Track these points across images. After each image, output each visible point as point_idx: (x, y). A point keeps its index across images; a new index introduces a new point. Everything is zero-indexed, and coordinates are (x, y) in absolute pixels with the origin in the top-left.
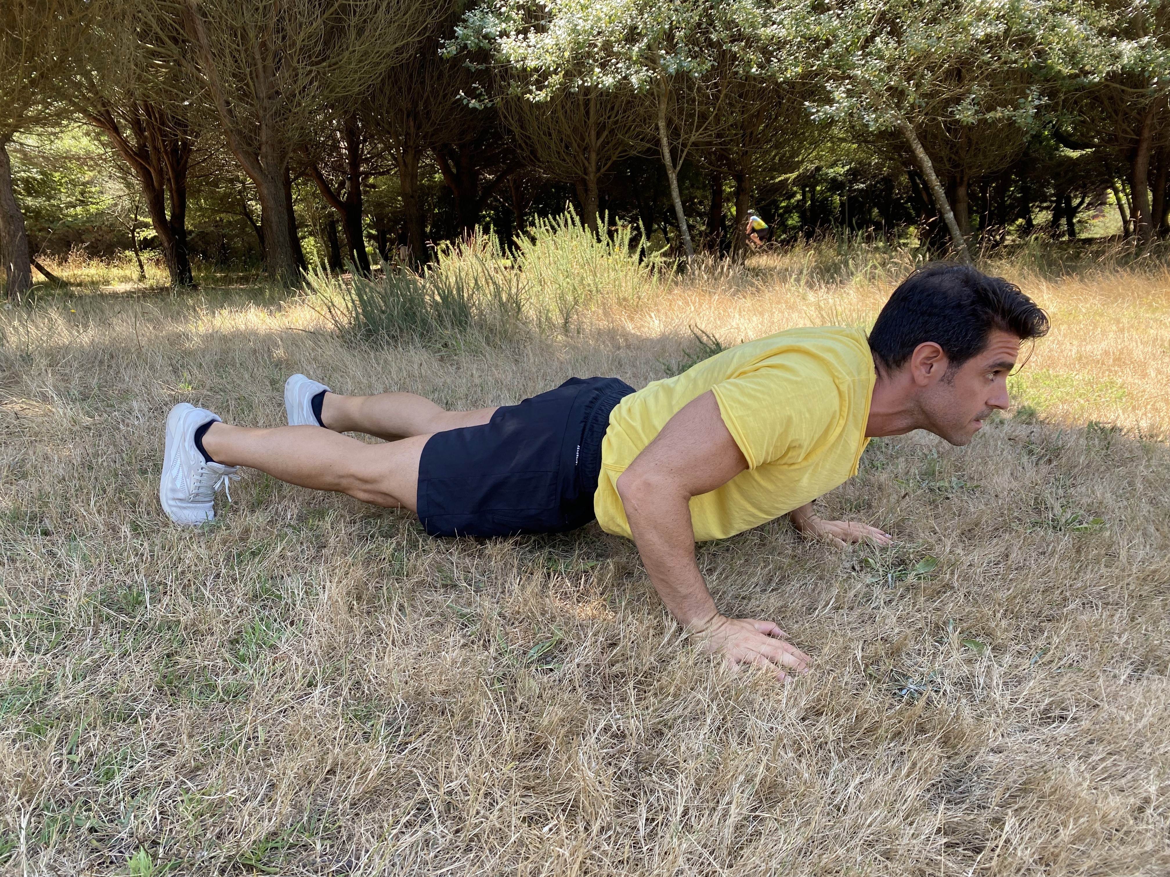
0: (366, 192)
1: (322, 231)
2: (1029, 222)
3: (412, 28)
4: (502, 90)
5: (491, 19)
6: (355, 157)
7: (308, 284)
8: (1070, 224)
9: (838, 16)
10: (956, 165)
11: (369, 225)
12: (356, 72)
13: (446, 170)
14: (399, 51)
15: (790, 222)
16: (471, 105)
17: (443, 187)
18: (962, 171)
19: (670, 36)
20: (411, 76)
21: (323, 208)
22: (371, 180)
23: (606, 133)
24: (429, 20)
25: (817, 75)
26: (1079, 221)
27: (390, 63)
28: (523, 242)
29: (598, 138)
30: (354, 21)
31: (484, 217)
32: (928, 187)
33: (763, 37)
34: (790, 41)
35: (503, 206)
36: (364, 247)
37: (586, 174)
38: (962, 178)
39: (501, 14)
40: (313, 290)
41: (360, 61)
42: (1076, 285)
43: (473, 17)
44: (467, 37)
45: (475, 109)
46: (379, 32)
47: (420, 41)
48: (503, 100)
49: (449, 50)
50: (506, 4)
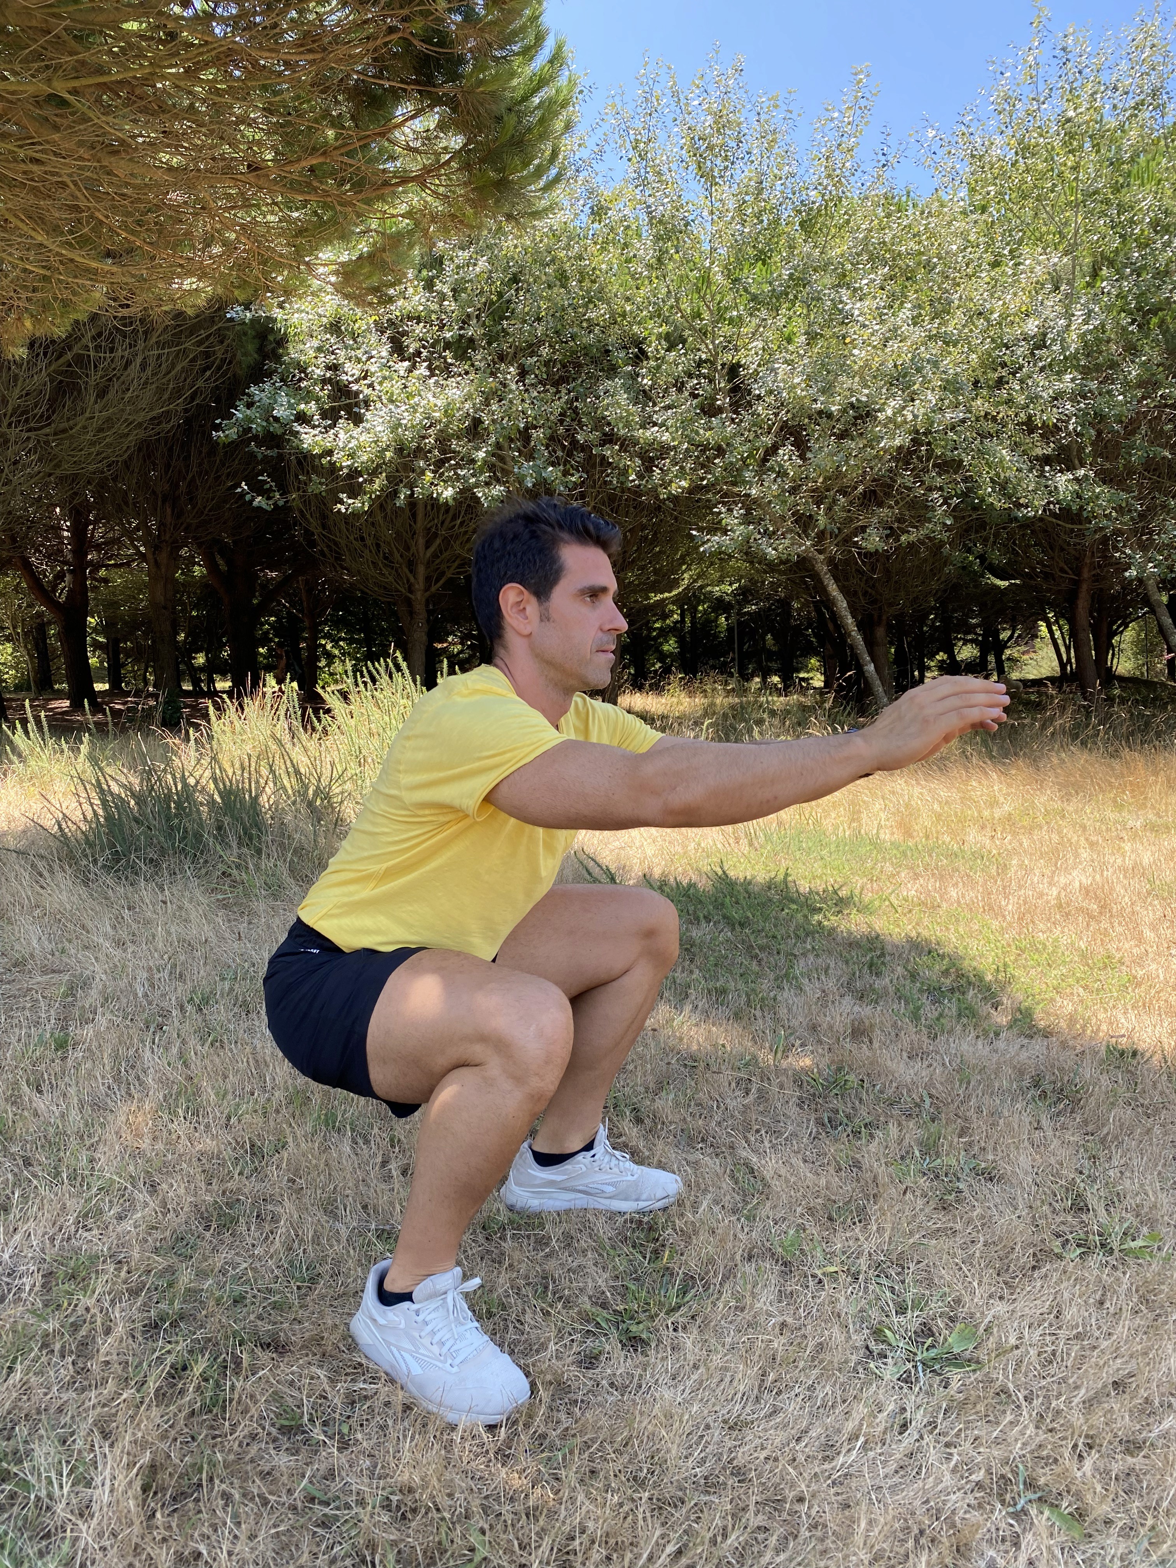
0: (95, 588)
1: (26, 634)
3: (178, 392)
4: (302, 487)
6: (82, 542)
8: (999, 661)
10: (874, 602)
11: (95, 630)
12: (94, 444)
13: (211, 565)
14: (156, 420)
15: (666, 648)
16: (255, 504)
17: (203, 584)
18: (880, 608)
19: (525, 435)
21: (28, 606)
22: (102, 573)
23: (438, 541)
27: (141, 434)
28: (331, 698)
29: (427, 547)
30: (94, 378)
32: (835, 617)
33: (642, 441)
34: (675, 447)
35: (289, 612)
36: (87, 658)
37: (411, 591)
38: (880, 617)
40: (21, 756)
41: (101, 431)
43: (261, 393)
44: (252, 419)
45: (259, 508)
46: (129, 394)
47: (186, 411)
48: (301, 497)
49: (227, 433)
50: (306, 379)
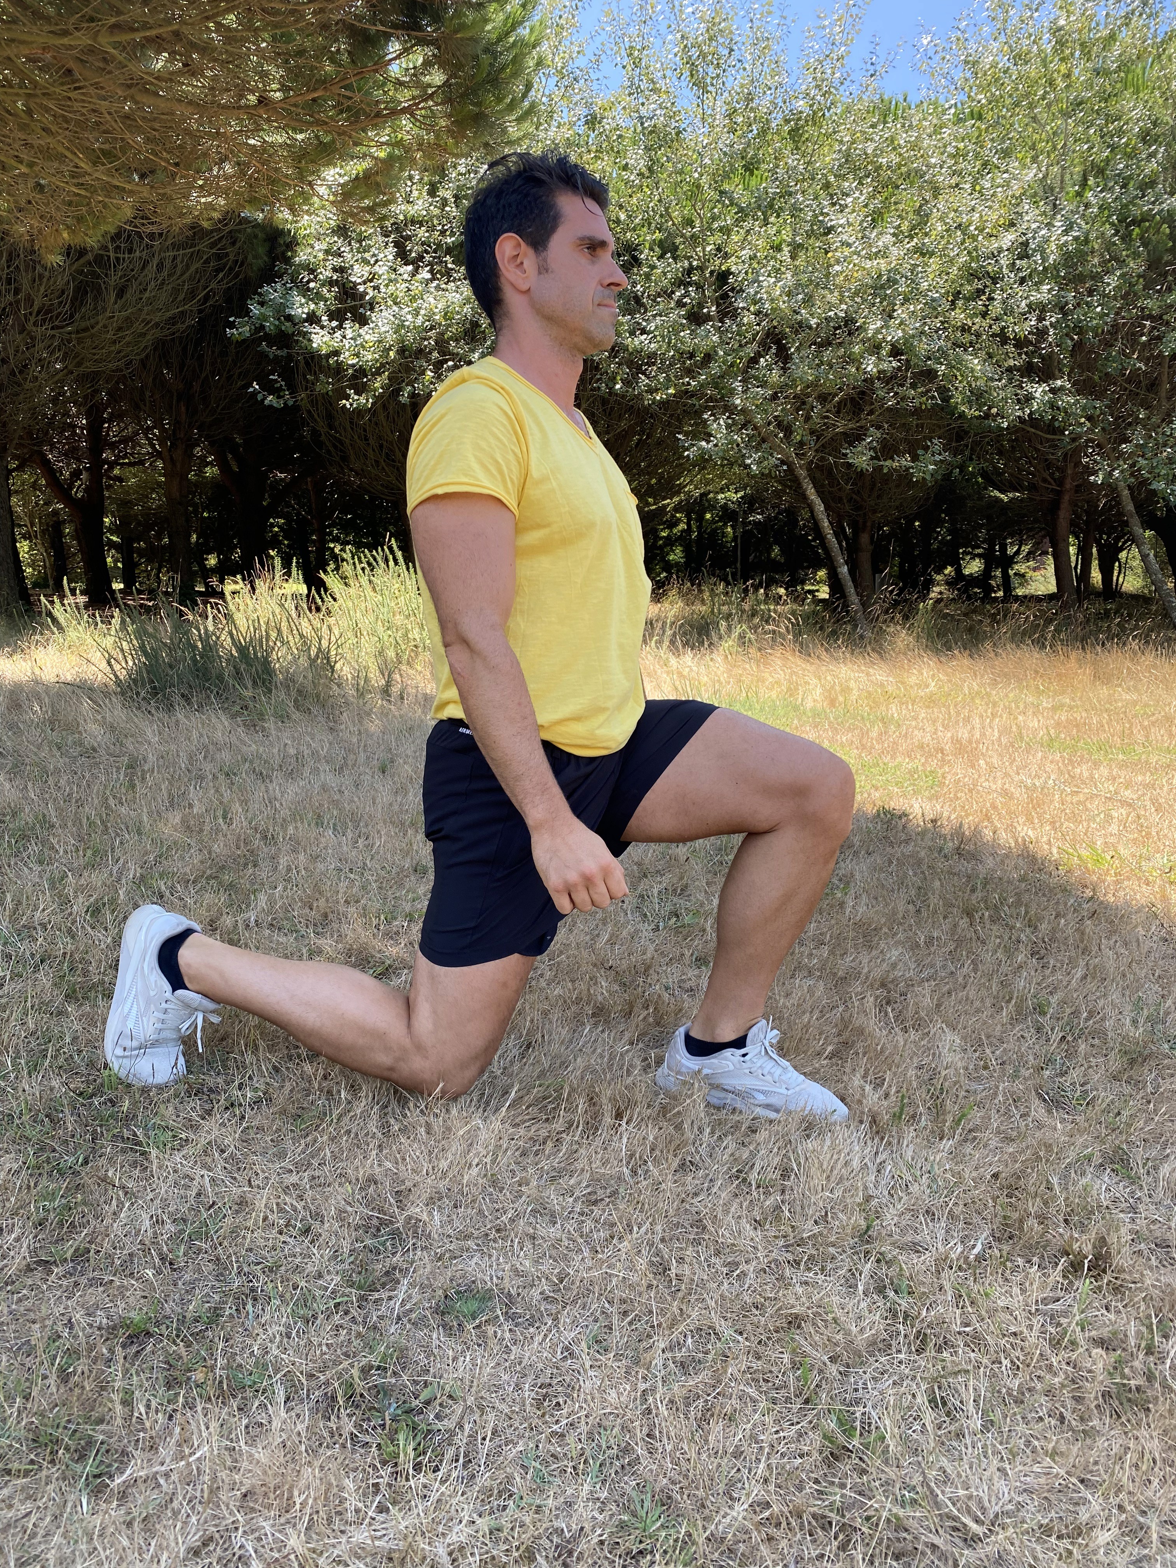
0: (109, 487)
1: (43, 532)
2: (959, 570)
3: (192, 294)
4: (309, 386)
5: (299, 299)
6: (97, 441)
7: (54, 620)
8: (1006, 577)
9: (717, 329)
10: (858, 508)
11: (109, 530)
12: (114, 342)
13: (222, 463)
14: (172, 321)
15: (672, 557)
16: (266, 402)
17: (216, 485)
21: (45, 504)
22: (116, 471)
24: (213, 285)
25: (692, 396)
26: (1015, 574)
27: (158, 334)
30: (114, 279)
31: (272, 525)
33: (630, 348)
34: (661, 355)
35: (298, 514)
36: (103, 557)
38: (864, 523)
39: (309, 289)
40: (60, 628)
41: (120, 329)
43: (273, 292)
44: (265, 318)
45: (271, 407)
46: (147, 295)
47: (200, 311)
48: (308, 396)
49: (241, 330)
50: (315, 279)
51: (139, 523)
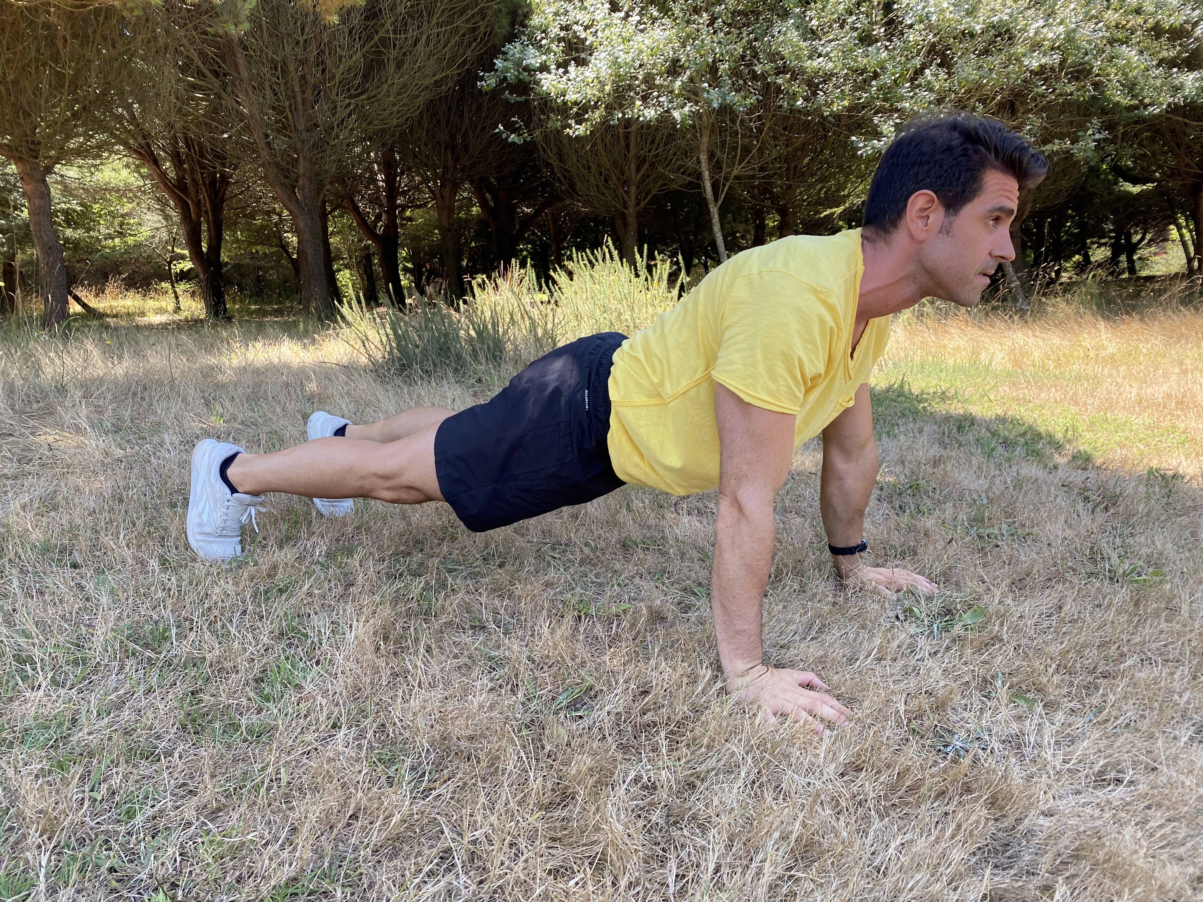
0: (402, 225)
1: (358, 263)
2: (1087, 258)
4: (543, 124)
5: (531, 50)
6: (392, 190)
7: (343, 317)
8: (1130, 261)
9: (886, 47)
12: (394, 104)
13: (483, 204)
14: (437, 84)
16: (510, 140)
17: (480, 220)
19: (713, 69)
20: (450, 109)
22: (408, 213)
23: (646, 166)
24: (468, 53)
25: (864, 108)
26: (1140, 258)
27: (429, 95)
28: (560, 277)
29: (638, 171)
30: (393, 53)
31: (522, 251)
33: (809, 70)
34: (836, 74)
35: (541, 240)
36: (400, 280)
37: (625, 208)
39: (541, 46)
40: (348, 324)
41: (399, 94)
42: (1136, 325)
43: (514, 49)
44: (507, 69)
45: (514, 143)
46: (418, 64)
47: (459, 74)
48: (542, 133)
49: (488, 82)
50: (546, 38)
51: (426, 253)
